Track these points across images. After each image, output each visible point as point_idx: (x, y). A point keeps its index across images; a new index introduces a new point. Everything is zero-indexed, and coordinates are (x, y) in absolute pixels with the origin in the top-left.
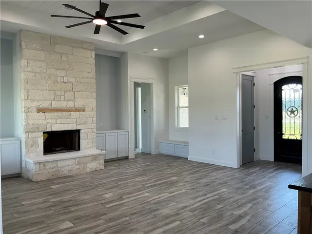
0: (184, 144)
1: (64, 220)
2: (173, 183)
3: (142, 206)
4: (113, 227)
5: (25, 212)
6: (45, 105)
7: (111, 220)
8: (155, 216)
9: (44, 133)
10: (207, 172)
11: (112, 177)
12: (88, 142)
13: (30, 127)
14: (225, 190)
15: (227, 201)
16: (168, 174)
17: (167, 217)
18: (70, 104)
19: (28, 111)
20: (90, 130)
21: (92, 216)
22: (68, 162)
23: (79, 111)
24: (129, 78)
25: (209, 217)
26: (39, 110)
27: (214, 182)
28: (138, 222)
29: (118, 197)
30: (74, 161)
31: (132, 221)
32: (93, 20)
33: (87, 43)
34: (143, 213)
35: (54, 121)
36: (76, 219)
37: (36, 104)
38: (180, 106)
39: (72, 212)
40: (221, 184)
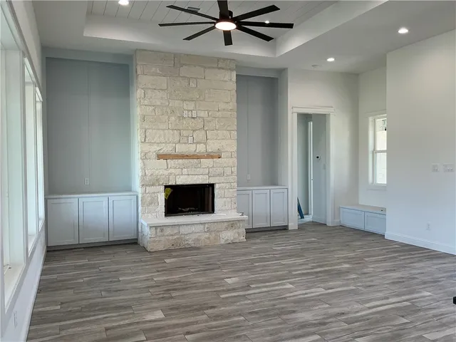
0: (381, 212)
1: (156, 309)
2: (340, 273)
3: (272, 302)
4: (216, 327)
5: (117, 291)
6: (167, 149)
7: (216, 317)
8: (285, 322)
9: (166, 187)
10: (408, 261)
11: (251, 253)
12: (225, 202)
13: (147, 178)
14: (429, 294)
15: (422, 313)
16: (338, 258)
17: (304, 325)
18: (201, 148)
19: (145, 157)
20: (228, 186)
21: (195, 307)
22: (193, 229)
23: (212, 157)
24: (289, 107)
25: (374, 337)
26: (160, 157)
27: (414, 278)
28: (254, 327)
29: (246, 285)
30: (202, 227)
31: (247, 323)
32: (215, 23)
33: (225, 60)
34: (269, 314)
35: (178, 171)
36: (172, 309)
37: (155, 148)
38: (378, 149)
39: (172, 298)
40: (425, 283)
